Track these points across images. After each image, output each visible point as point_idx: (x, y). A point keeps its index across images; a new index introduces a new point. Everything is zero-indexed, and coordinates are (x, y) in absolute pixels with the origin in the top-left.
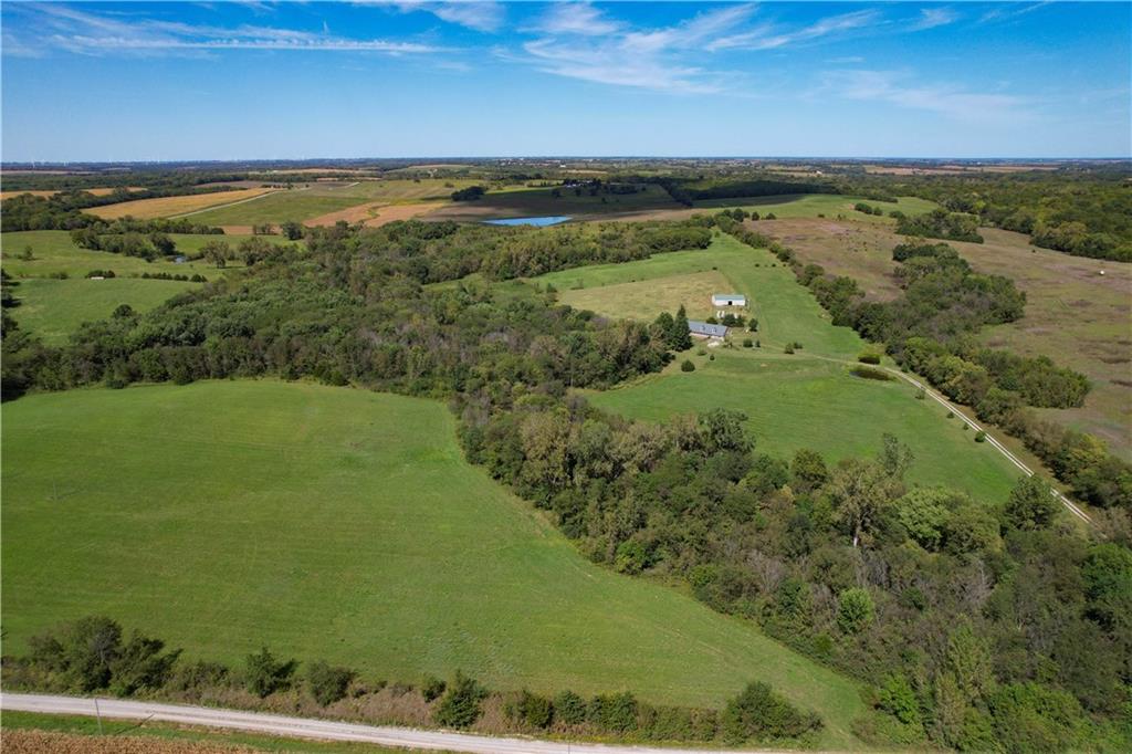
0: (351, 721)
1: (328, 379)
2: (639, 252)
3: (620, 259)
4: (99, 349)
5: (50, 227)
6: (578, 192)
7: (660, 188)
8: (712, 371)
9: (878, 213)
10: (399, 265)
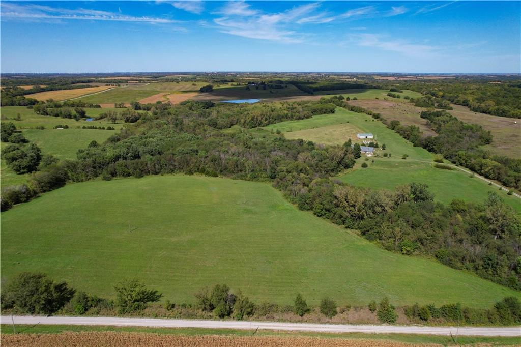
0: (344, 324)
1: (208, 174)
2: (308, 115)
3: (300, 118)
4: (94, 162)
5: (12, 105)
6: (257, 88)
7: (293, 86)
8: (375, 167)
9: (398, 97)
10: (203, 121)
